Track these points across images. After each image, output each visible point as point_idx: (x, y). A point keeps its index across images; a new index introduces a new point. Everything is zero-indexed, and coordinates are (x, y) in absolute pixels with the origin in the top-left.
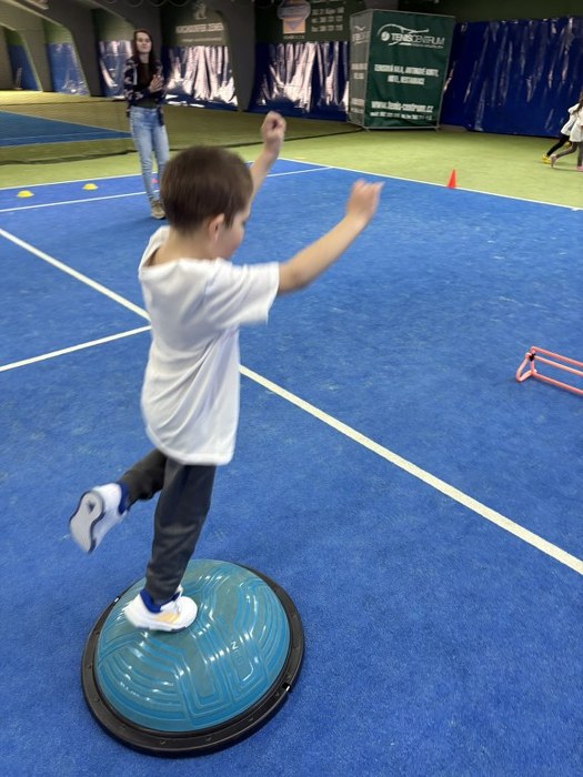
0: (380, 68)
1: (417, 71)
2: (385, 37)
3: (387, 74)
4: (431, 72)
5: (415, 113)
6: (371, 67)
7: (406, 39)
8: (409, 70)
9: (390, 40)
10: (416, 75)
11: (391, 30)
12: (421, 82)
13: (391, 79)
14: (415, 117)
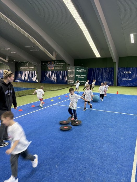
0: (76, 75)
1: (83, 76)
2: (77, 70)
3: (78, 76)
4: (85, 76)
5: (83, 82)
6: (75, 75)
7: (80, 71)
8: (81, 76)
9: (78, 71)
10: (82, 76)
11: (78, 69)
12: (83, 77)
13: (79, 77)
14: (83, 83)
